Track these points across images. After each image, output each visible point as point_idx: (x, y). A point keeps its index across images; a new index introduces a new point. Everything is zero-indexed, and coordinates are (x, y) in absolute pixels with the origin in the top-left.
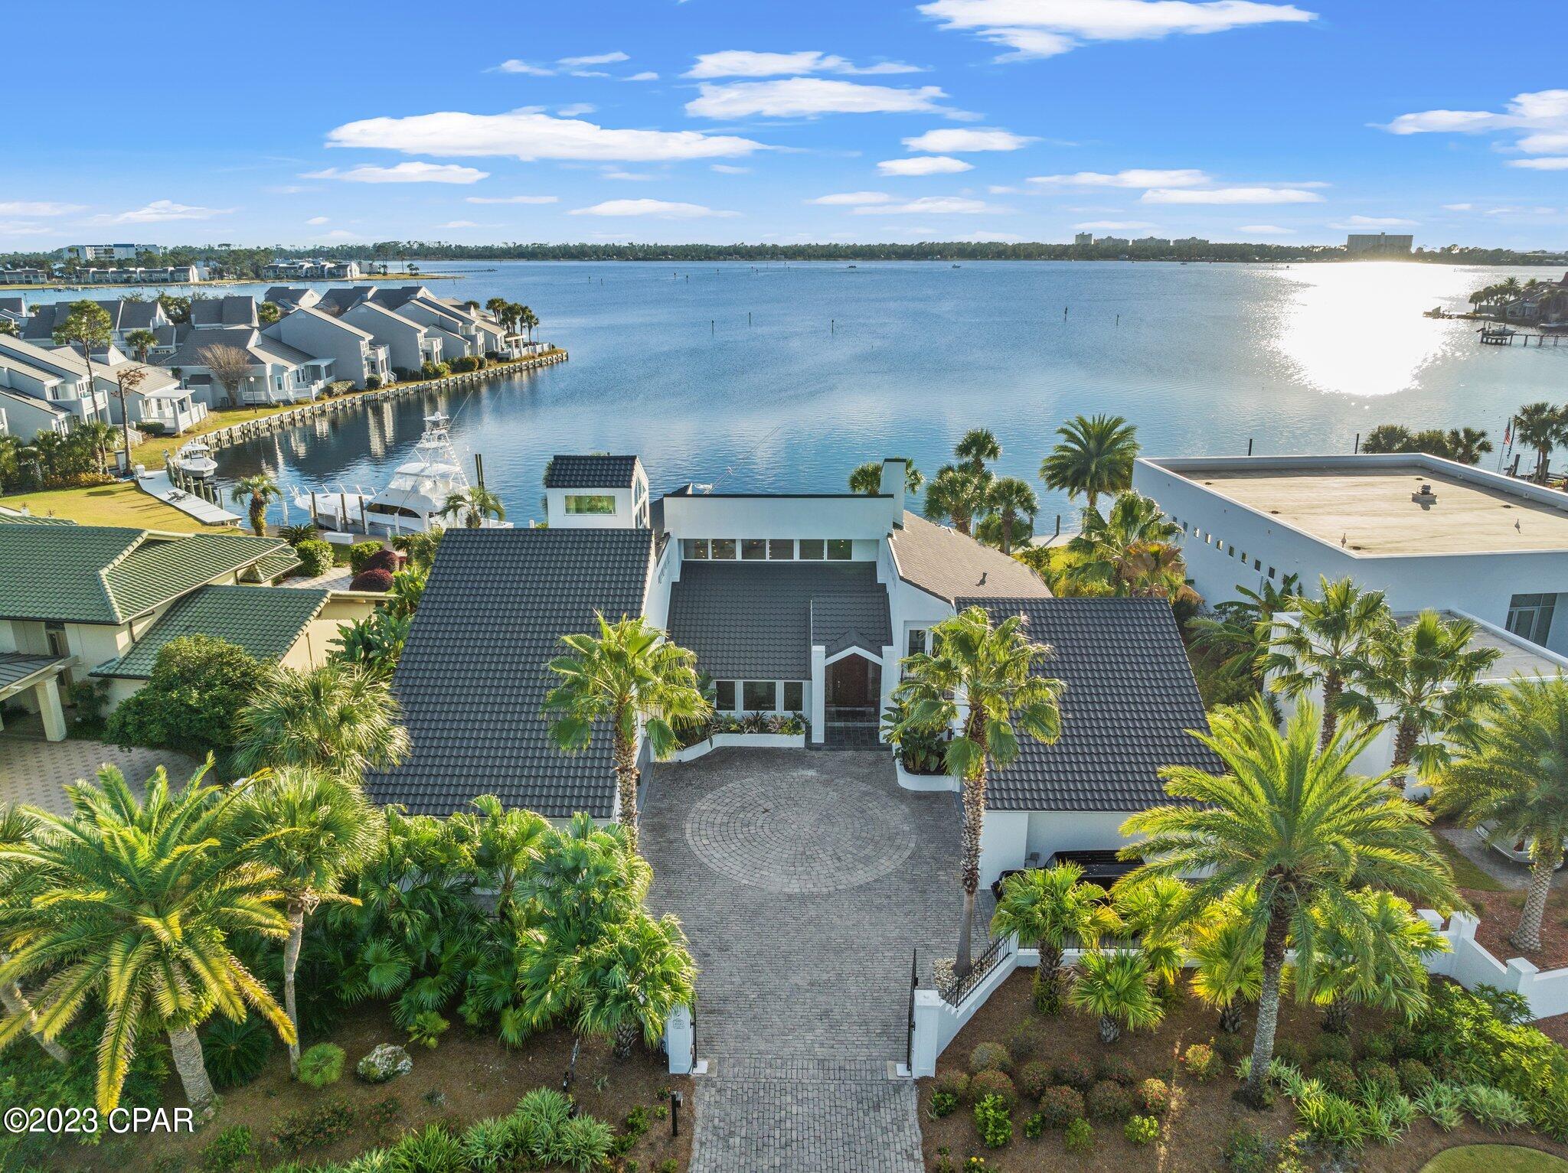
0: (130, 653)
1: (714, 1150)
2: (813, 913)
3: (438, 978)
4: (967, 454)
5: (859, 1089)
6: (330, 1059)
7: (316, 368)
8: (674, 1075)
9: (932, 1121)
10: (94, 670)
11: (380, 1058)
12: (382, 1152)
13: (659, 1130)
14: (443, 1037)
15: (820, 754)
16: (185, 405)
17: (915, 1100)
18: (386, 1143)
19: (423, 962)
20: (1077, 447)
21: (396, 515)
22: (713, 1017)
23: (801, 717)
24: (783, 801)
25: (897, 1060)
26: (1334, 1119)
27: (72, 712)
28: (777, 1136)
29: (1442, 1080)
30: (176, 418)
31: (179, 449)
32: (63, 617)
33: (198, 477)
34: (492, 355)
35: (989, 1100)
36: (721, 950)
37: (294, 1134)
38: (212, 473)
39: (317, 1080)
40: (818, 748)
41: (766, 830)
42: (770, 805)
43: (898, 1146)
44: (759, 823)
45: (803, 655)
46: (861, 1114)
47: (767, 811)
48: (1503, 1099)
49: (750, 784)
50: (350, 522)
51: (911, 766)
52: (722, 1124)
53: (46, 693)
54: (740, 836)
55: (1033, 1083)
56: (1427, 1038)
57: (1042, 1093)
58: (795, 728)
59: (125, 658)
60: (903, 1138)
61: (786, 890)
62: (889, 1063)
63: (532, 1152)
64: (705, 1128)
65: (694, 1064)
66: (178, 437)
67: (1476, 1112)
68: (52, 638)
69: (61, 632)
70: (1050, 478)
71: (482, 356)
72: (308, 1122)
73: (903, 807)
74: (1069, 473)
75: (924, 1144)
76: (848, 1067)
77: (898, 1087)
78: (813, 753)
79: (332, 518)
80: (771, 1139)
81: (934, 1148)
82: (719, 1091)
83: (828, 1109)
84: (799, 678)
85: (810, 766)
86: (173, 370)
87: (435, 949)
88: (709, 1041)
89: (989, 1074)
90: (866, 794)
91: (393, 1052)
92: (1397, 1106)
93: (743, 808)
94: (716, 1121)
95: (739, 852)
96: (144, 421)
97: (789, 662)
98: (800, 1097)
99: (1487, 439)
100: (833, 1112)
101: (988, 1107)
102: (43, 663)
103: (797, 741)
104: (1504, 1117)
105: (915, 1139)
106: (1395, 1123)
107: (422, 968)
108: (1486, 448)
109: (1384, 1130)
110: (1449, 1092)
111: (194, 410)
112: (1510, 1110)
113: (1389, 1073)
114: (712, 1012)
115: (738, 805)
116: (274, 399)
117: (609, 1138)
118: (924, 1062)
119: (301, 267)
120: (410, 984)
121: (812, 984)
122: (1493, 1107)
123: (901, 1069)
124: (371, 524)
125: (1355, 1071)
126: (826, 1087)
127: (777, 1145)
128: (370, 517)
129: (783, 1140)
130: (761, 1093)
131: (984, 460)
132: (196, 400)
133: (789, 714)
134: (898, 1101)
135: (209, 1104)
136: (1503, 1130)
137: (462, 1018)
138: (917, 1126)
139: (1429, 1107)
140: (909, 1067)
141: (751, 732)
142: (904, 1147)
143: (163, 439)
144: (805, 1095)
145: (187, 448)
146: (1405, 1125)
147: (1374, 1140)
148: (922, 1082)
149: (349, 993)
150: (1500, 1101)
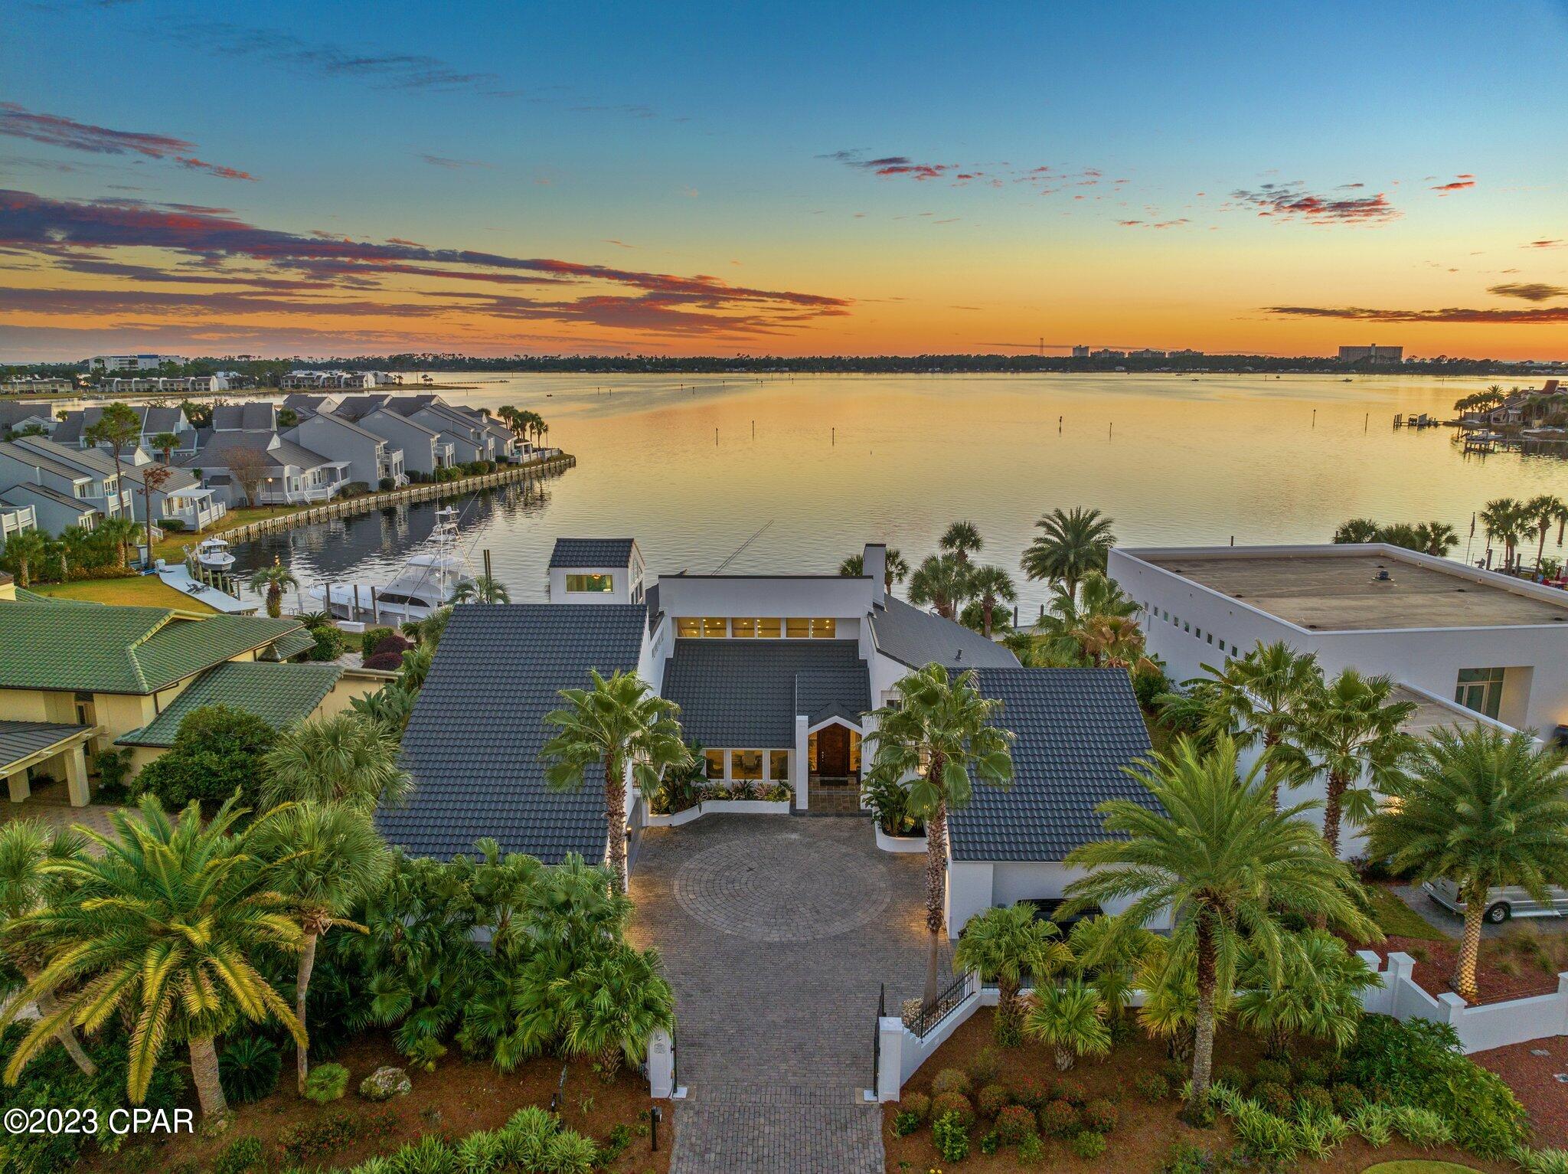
0: (153, 724)
1: (690, 1164)
2: (791, 960)
3: (438, 1007)
4: (951, 546)
5: (828, 1111)
6: (334, 1078)
7: (332, 470)
8: (656, 1100)
9: (895, 1139)
10: (119, 739)
11: (381, 1079)
12: (381, 1159)
13: (640, 1146)
14: (440, 1062)
15: (804, 820)
16: (205, 504)
17: (880, 1121)
18: (386, 1152)
19: (424, 993)
20: (1056, 540)
21: (407, 604)
22: (692, 1050)
23: (786, 785)
24: (767, 861)
25: (865, 1087)
26: (1269, 1133)
27: (96, 781)
28: (750, 1152)
29: (1373, 1102)
30: (196, 517)
31: (199, 544)
32: (94, 687)
33: (217, 570)
34: (501, 459)
35: (947, 1117)
36: (703, 991)
37: (300, 1143)
38: (230, 567)
39: (322, 1096)
40: (802, 814)
41: (750, 884)
42: (754, 865)
43: (862, 1162)
44: (744, 880)
45: (788, 725)
46: (829, 1134)
47: (751, 869)
48: (1430, 1119)
49: (735, 846)
50: (362, 611)
51: (889, 829)
52: (699, 1142)
53: (74, 762)
54: (726, 892)
55: (989, 1104)
56: (1361, 1063)
57: (998, 1112)
58: (781, 796)
59: (149, 728)
60: (867, 1154)
61: (767, 939)
62: (857, 1089)
63: (520, 1163)
64: (682, 1146)
65: (675, 1090)
66: (197, 534)
67: (1404, 1131)
68: (81, 710)
69: (89, 703)
70: (1030, 569)
71: (493, 460)
72: (314, 1134)
73: (881, 867)
74: (1049, 563)
75: (887, 1159)
76: (818, 1093)
77: (865, 1110)
78: (798, 819)
79: (344, 608)
80: (744, 1155)
81: (895, 1164)
82: (697, 1113)
83: (798, 1129)
84: (784, 747)
85: (794, 830)
86: (195, 471)
87: (435, 980)
88: (690, 1070)
89: (949, 1095)
90: (846, 855)
91: (394, 1074)
92: (1330, 1125)
93: (729, 867)
94: (693, 1139)
95: (724, 905)
96: (166, 518)
97: (774, 731)
98: (772, 1119)
99: (1453, 532)
100: (803, 1132)
101: (945, 1124)
102: (71, 730)
103: (782, 808)
104: (1430, 1135)
105: (878, 1156)
106: (1327, 1140)
107: (422, 1000)
108: (1453, 540)
109: (1316, 1146)
110: (1379, 1112)
111: (213, 508)
112: (1435, 1128)
113: (1323, 1095)
114: (693, 1045)
115: (724, 864)
116: (290, 500)
117: (592, 1152)
118: (890, 1087)
119: (319, 377)
120: (411, 1013)
121: (787, 1021)
122: (1419, 1126)
123: (868, 1095)
124: (383, 613)
125: (1291, 1093)
126: (797, 1110)
127: (750, 1160)
128: (381, 607)
129: (755, 1155)
130: (737, 1115)
131: (967, 552)
132: (216, 499)
133: (775, 782)
134: (864, 1123)
135: (222, 1117)
136: (1430, 1148)
137: (458, 1045)
138: (881, 1144)
139: (1361, 1126)
140: (876, 1092)
141: (738, 799)
142: (868, 1161)
143: (183, 536)
144: (777, 1117)
145: (206, 544)
146: (1337, 1143)
147: (1306, 1154)
148: (888, 1106)
149: (353, 1022)
150: (1428, 1121)
